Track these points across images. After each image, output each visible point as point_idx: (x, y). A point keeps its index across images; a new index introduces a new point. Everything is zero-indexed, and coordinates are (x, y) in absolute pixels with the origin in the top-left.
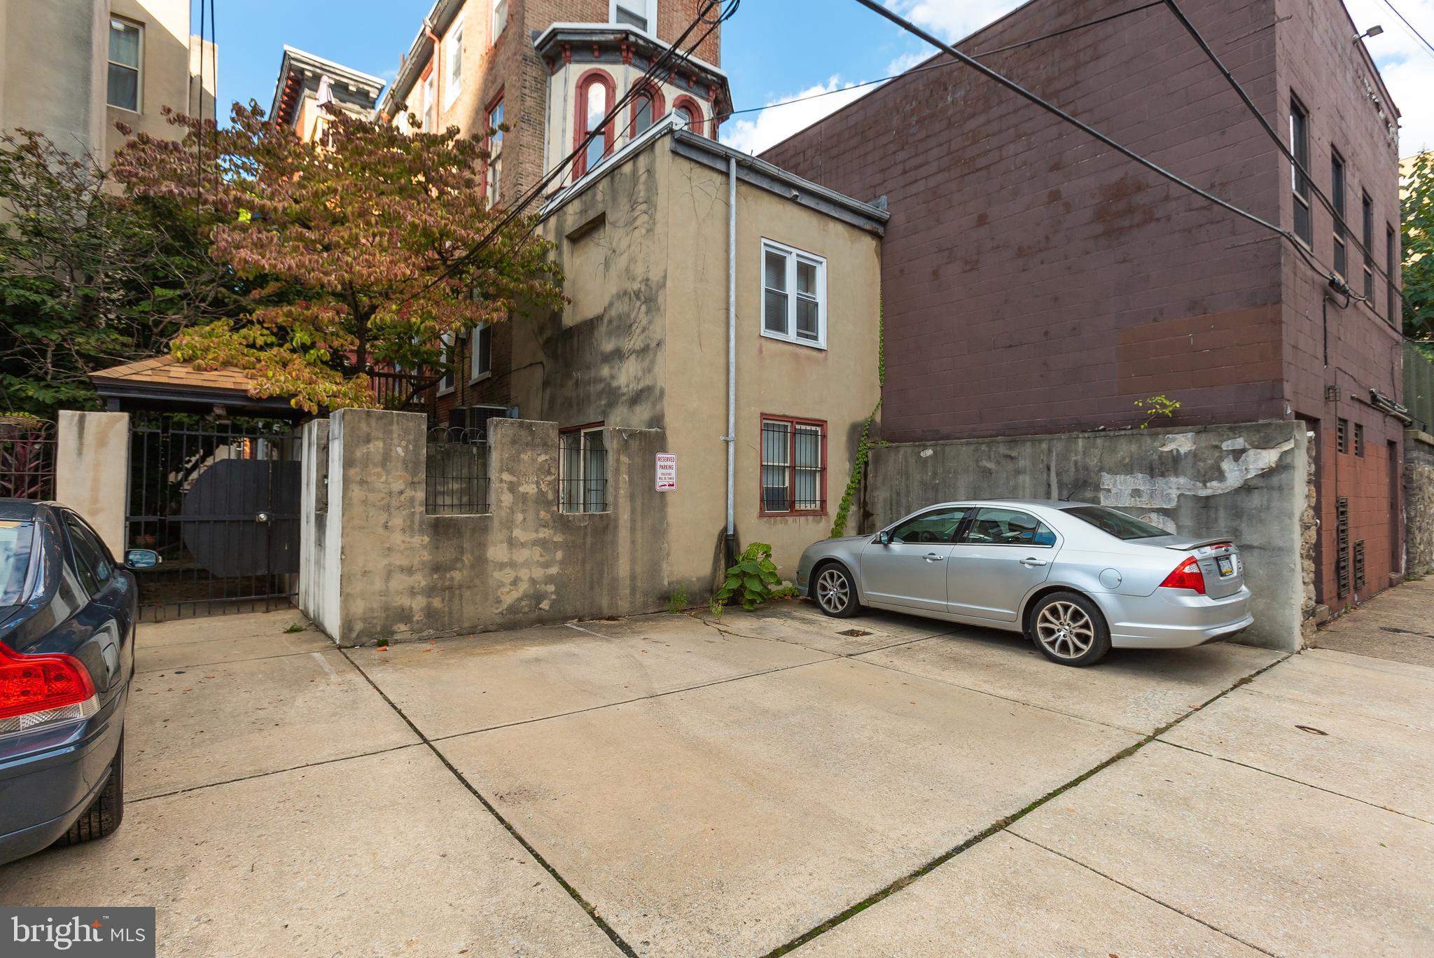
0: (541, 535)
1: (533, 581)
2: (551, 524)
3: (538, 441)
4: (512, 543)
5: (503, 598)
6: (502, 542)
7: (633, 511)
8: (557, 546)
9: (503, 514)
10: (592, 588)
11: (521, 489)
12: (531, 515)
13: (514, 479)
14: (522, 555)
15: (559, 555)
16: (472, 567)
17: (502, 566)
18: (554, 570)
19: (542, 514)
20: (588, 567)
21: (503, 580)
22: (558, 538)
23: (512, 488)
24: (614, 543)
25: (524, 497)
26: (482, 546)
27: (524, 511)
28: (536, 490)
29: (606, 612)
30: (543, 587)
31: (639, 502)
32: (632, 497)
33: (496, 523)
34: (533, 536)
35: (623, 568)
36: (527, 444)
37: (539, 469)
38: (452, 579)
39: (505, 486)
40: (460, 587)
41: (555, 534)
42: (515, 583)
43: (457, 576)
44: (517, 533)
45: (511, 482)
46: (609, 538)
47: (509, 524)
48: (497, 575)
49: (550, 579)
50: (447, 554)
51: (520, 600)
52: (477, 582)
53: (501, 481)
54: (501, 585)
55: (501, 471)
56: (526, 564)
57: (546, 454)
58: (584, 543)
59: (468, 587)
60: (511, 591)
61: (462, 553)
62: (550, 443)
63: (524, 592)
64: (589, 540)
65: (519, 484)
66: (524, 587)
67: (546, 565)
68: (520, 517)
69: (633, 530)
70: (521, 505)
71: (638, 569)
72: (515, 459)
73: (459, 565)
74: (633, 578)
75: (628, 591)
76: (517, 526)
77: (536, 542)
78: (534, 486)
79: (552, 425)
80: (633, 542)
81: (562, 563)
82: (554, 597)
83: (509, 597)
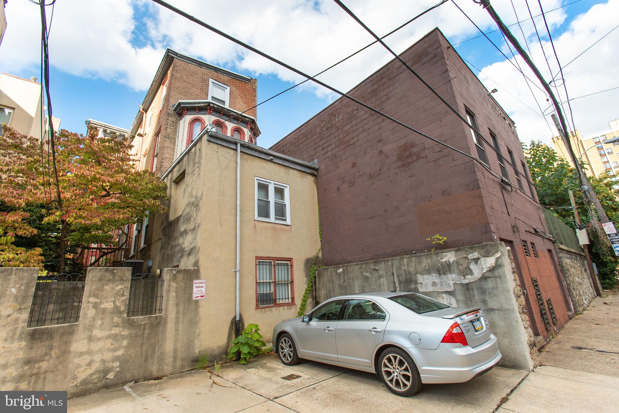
0: (113, 332)
1: (104, 361)
2: (121, 324)
3: (117, 278)
4: (90, 339)
5: (78, 375)
6: (83, 339)
7: (177, 313)
8: (123, 337)
9: (87, 322)
10: (146, 360)
11: (102, 306)
12: (107, 321)
13: (98, 301)
14: (96, 346)
15: (125, 343)
16: (58, 357)
17: (81, 354)
18: (120, 353)
19: (116, 319)
20: (145, 348)
21: (81, 363)
22: (126, 332)
23: (96, 306)
24: (164, 332)
25: (104, 311)
26: (68, 343)
27: (102, 319)
28: (113, 305)
29: (155, 374)
30: (110, 364)
31: (181, 307)
32: (177, 305)
33: (81, 328)
34: (108, 333)
35: (169, 346)
36: (109, 281)
37: (116, 294)
38: (40, 368)
39: (91, 305)
40: (46, 372)
41: (123, 330)
42: (89, 364)
43: (44, 365)
44: (97, 333)
45: (96, 303)
46: (161, 329)
47: (90, 328)
48: (77, 361)
49: (117, 359)
50: (40, 349)
51: (92, 375)
52: (60, 367)
53: (89, 302)
54: (80, 366)
55: (90, 296)
56: (100, 351)
57: (122, 285)
58: (143, 334)
59: (52, 372)
60: (86, 369)
61: (51, 349)
62: (125, 279)
63: (96, 369)
64: (147, 332)
65: (101, 303)
66: (96, 366)
67: (115, 350)
68: (99, 322)
69: (177, 323)
70: (100, 315)
71: (179, 345)
72: (100, 289)
73: (47, 358)
74: (175, 351)
75: (171, 360)
76: (96, 328)
77: (108, 337)
78: (112, 304)
79: (127, 269)
80: (177, 330)
81: (126, 347)
82: (118, 369)
83: (82, 375)
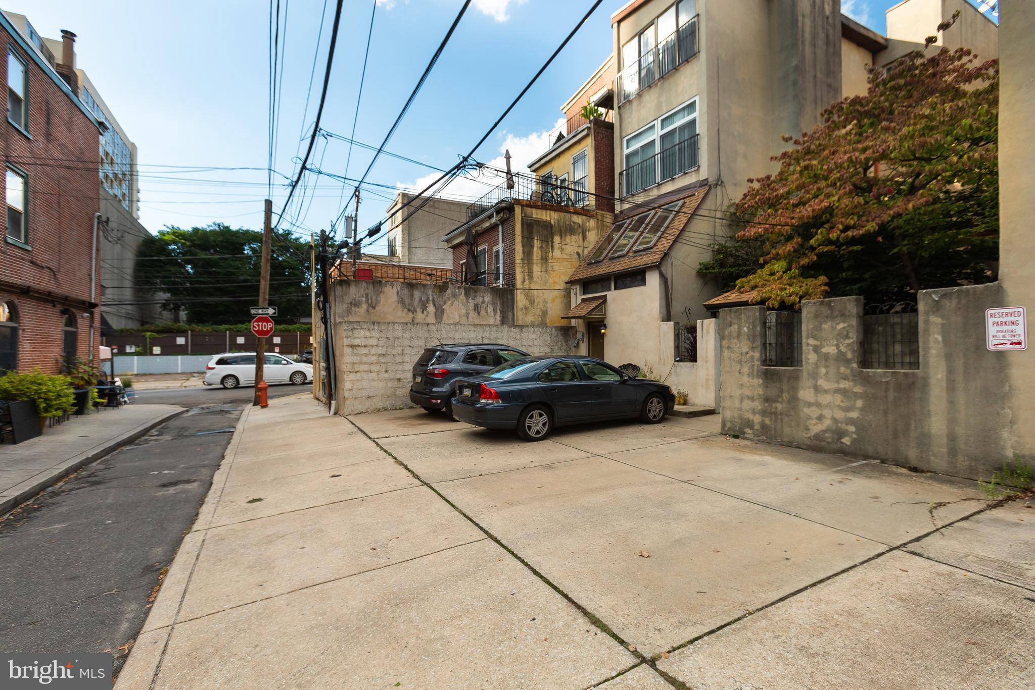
0: (842, 386)
1: (835, 420)
2: (851, 378)
3: (836, 313)
4: (817, 389)
5: (811, 427)
6: (809, 388)
7: (950, 371)
8: (857, 396)
9: (810, 368)
10: (896, 436)
11: (824, 350)
12: (832, 370)
13: (817, 343)
14: (825, 399)
15: (859, 403)
16: (789, 402)
17: (810, 405)
18: (854, 415)
19: (842, 369)
20: (891, 418)
21: (812, 415)
22: (858, 389)
23: (816, 349)
24: (924, 400)
25: (826, 357)
26: (795, 389)
27: (826, 367)
28: (836, 351)
29: (914, 462)
30: (844, 427)
31: (959, 363)
32: (949, 357)
33: (805, 374)
34: (835, 385)
35: (937, 425)
36: (827, 317)
37: (838, 335)
38: (776, 408)
39: (811, 348)
40: (781, 414)
41: (855, 386)
42: (820, 418)
43: (779, 406)
44: (821, 382)
45: (815, 345)
46: (917, 394)
47: (814, 376)
48: (806, 410)
49: (850, 421)
50: (773, 392)
51: (824, 431)
52: (792, 413)
53: (808, 345)
54: (809, 418)
55: (808, 338)
56: (828, 406)
57: (844, 322)
58: (886, 397)
59: (787, 415)
60: (817, 424)
61: (782, 392)
62: (847, 314)
63: (828, 426)
64: (892, 395)
65: (822, 346)
66: (827, 423)
67: (848, 409)
68: (823, 371)
69: (951, 388)
70: (824, 362)
71: (960, 431)
72: (818, 328)
73: (780, 400)
74: (952, 438)
75: (945, 450)
76: (821, 378)
77: (837, 391)
78: (835, 348)
79: (849, 299)
80: (952, 402)
81: (862, 410)
82: (854, 436)
83: (816, 428)
